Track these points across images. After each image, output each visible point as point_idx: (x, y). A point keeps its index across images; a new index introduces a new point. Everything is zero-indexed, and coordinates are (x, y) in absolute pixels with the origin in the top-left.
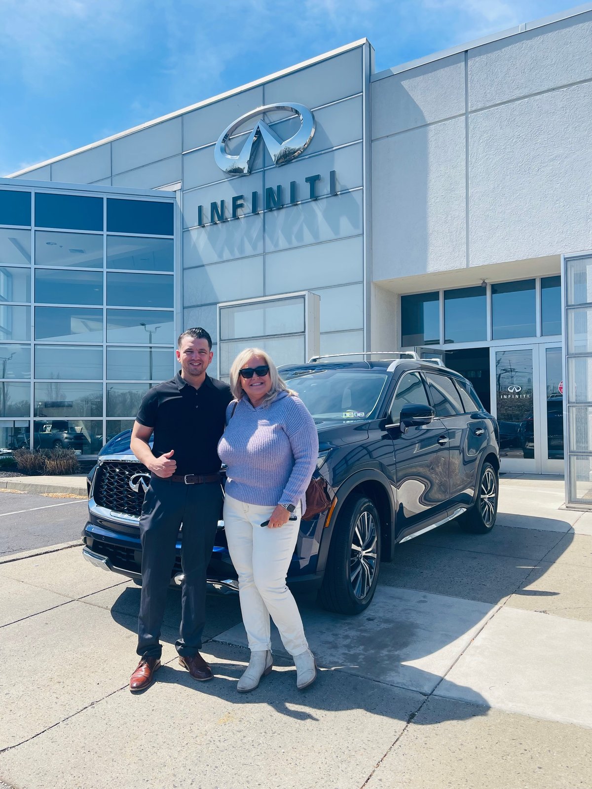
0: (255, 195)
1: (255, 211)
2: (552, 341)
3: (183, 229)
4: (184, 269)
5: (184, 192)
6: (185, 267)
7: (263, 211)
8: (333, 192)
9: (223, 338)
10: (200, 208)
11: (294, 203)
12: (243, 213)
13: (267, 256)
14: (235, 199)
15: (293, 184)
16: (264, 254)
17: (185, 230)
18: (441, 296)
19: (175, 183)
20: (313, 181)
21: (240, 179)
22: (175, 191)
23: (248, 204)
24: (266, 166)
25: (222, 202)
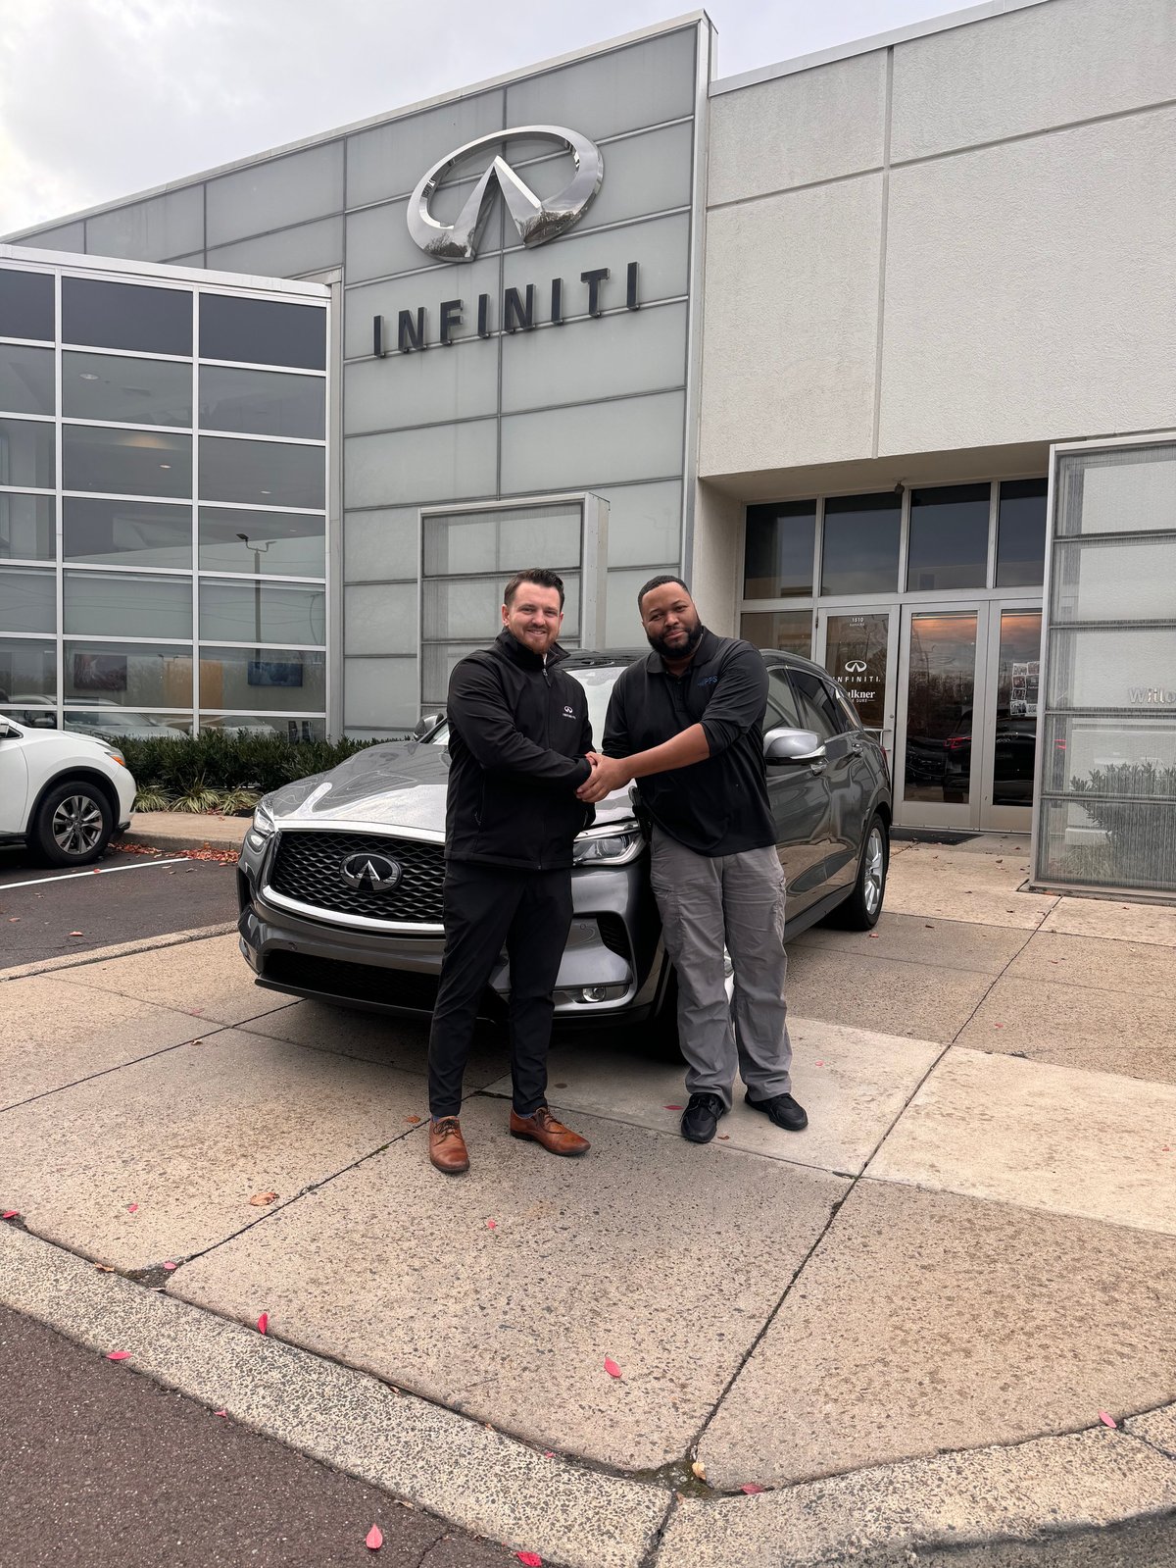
0: (483, 299)
1: (483, 332)
2: (1018, 597)
3: (344, 359)
4: (345, 437)
5: (346, 288)
6: (347, 432)
7: (498, 333)
8: (633, 304)
9: (427, 574)
10: (378, 320)
11: (558, 320)
12: (460, 335)
13: (505, 421)
14: (446, 307)
15: (557, 285)
16: (499, 416)
17: (348, 362)
18: (820, 508)
19: (331, 269)
20: (595, 279)
21: (455, 269)
22: (329, 286)
23: (471, 317)
24: (506, 245)
25: (421, 311)
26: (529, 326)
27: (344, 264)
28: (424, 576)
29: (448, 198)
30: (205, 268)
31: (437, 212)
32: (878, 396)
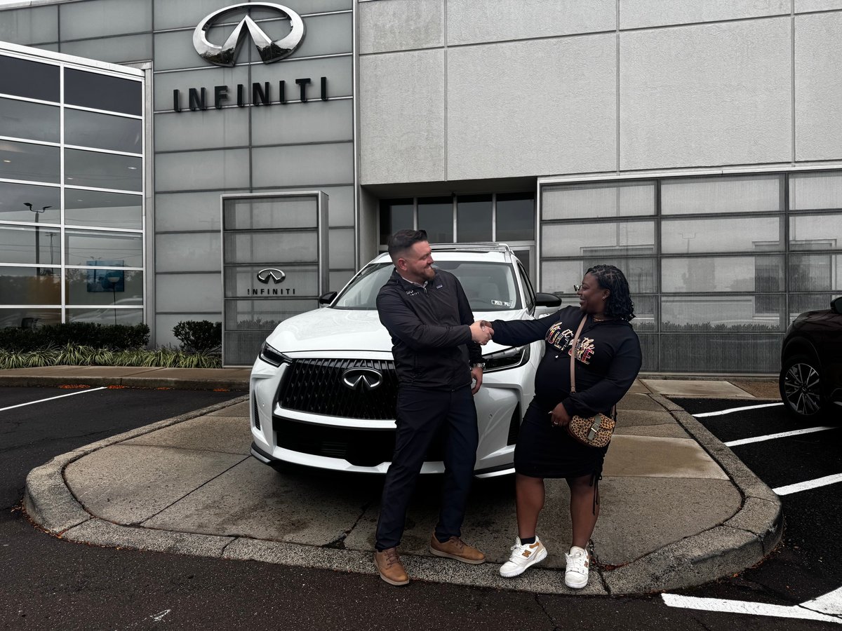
0: (240, 87)
1: (240, 104)
3: (154, 111)
4: (155, 153)
5: (155, 72)
6: (156, 150)
7: (249, 105)
8: (324, 97)
9: (227, 228)
10: (176, 92)
11: (283, 101)
12: (226, 104)
13: (254, 151)
14: (218, 89)
15: (282, 84)
16: (250, 147)
17: (157, 113)
18: (415, 202)
19: (145, 61)
20: (303, 83)
21: (222, 69)
22: (144, 70)
23: (233, 95)
24: (252, 60)
25: (203, 90)
26: (267, 102)
27: (153, 60)
28: (224, 229)
29: (217, 33)
30: (59, 52)
31: (210, 38)
32: (446, 152)
